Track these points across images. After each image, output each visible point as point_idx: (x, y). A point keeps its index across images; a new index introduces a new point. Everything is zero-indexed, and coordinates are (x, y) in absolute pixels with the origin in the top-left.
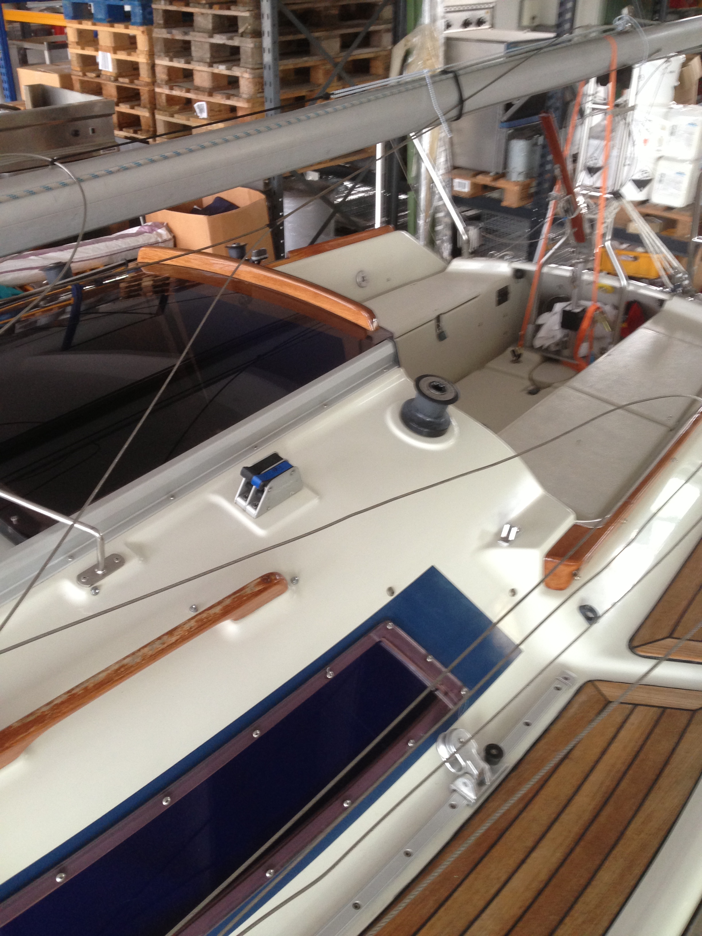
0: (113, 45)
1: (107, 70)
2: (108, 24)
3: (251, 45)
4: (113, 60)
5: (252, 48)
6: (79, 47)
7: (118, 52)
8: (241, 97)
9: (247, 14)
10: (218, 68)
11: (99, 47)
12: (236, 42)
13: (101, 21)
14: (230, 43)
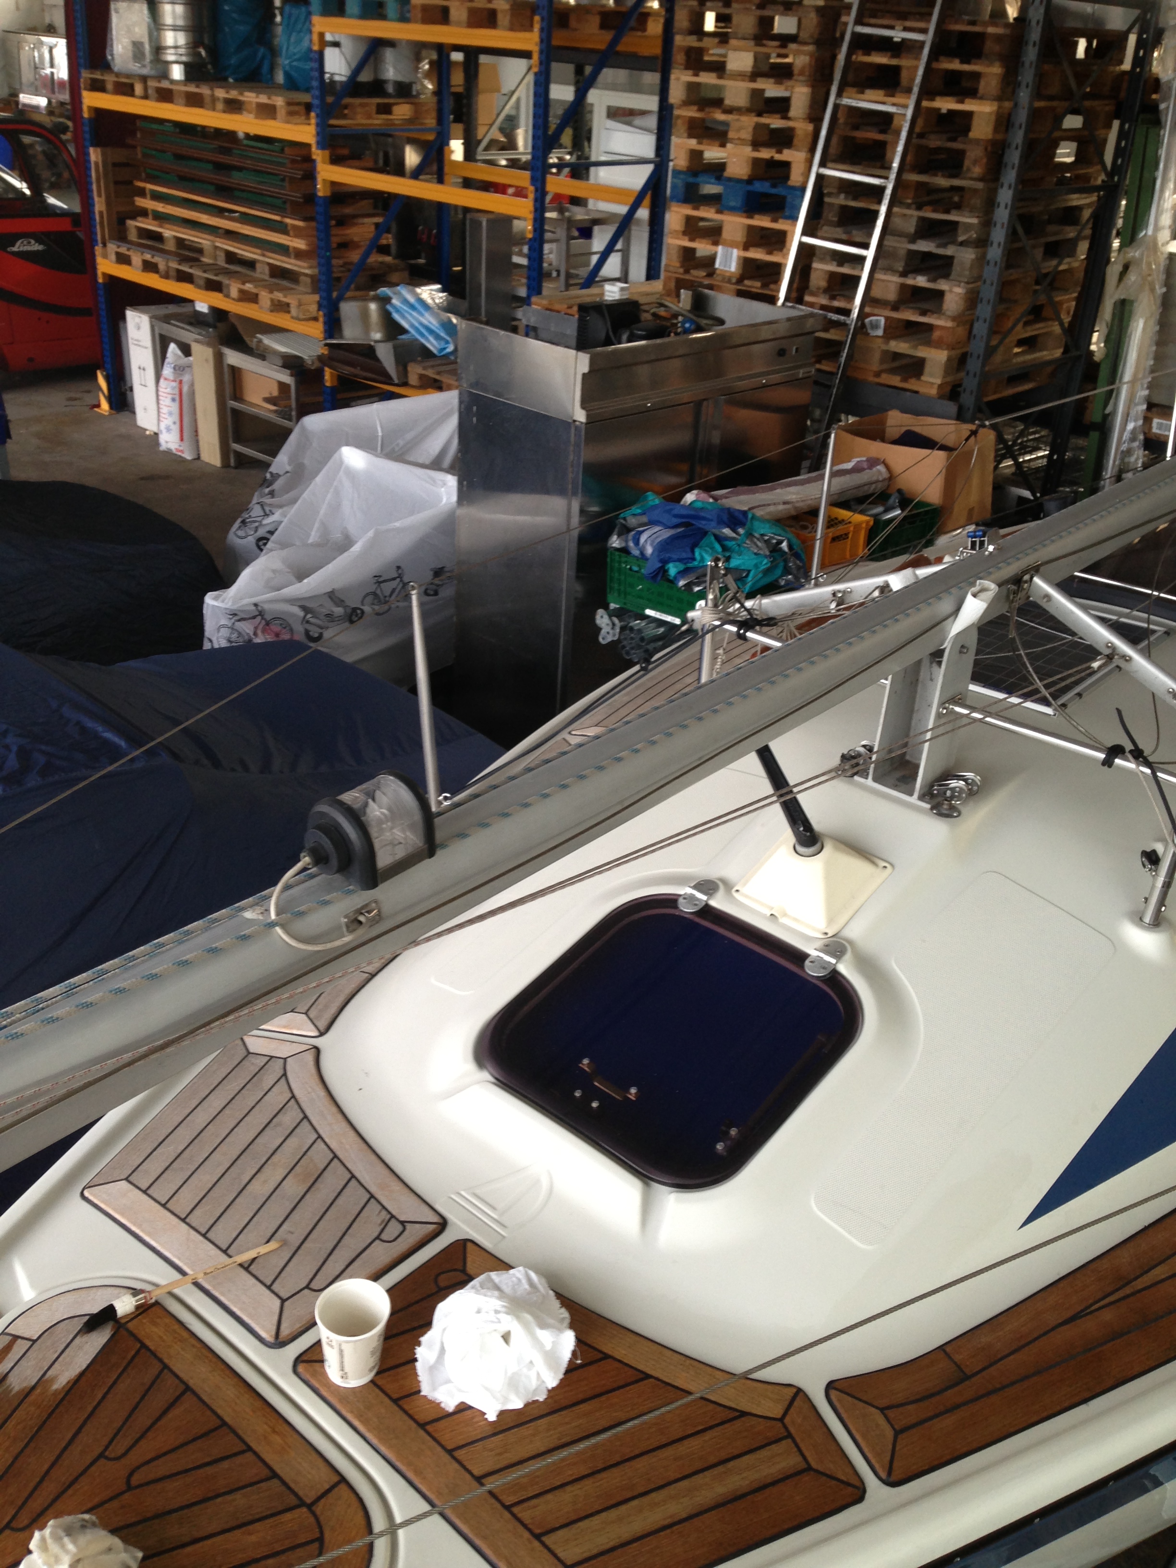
0: (745, 240)
1: (727, 269)
2: (745, 215)
3: (973, 256)
4: (739, 257)
5: (973, 260)
6: (687, 238)
7: (752, 249)
8: (944, 314)
9: (975, 221)
10: (915, 279)
11: (721, 241)
12: (949, 251)
13: (732, 210)
14: (941, 251)
